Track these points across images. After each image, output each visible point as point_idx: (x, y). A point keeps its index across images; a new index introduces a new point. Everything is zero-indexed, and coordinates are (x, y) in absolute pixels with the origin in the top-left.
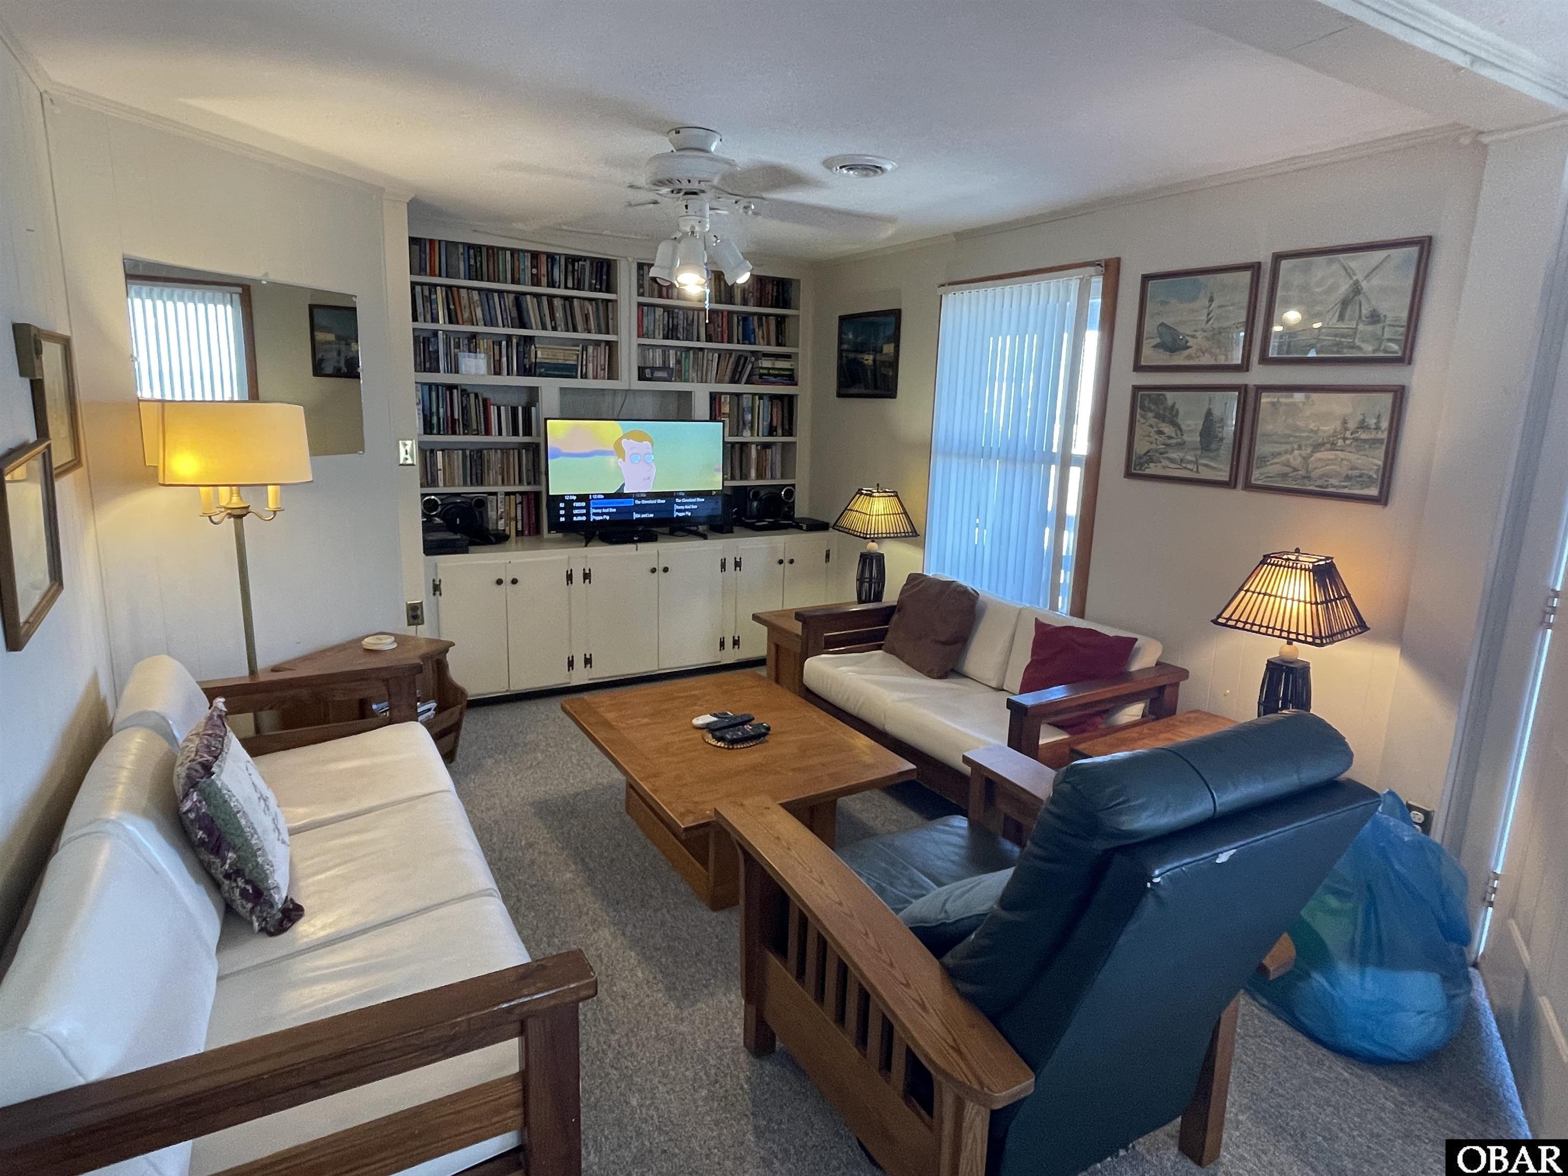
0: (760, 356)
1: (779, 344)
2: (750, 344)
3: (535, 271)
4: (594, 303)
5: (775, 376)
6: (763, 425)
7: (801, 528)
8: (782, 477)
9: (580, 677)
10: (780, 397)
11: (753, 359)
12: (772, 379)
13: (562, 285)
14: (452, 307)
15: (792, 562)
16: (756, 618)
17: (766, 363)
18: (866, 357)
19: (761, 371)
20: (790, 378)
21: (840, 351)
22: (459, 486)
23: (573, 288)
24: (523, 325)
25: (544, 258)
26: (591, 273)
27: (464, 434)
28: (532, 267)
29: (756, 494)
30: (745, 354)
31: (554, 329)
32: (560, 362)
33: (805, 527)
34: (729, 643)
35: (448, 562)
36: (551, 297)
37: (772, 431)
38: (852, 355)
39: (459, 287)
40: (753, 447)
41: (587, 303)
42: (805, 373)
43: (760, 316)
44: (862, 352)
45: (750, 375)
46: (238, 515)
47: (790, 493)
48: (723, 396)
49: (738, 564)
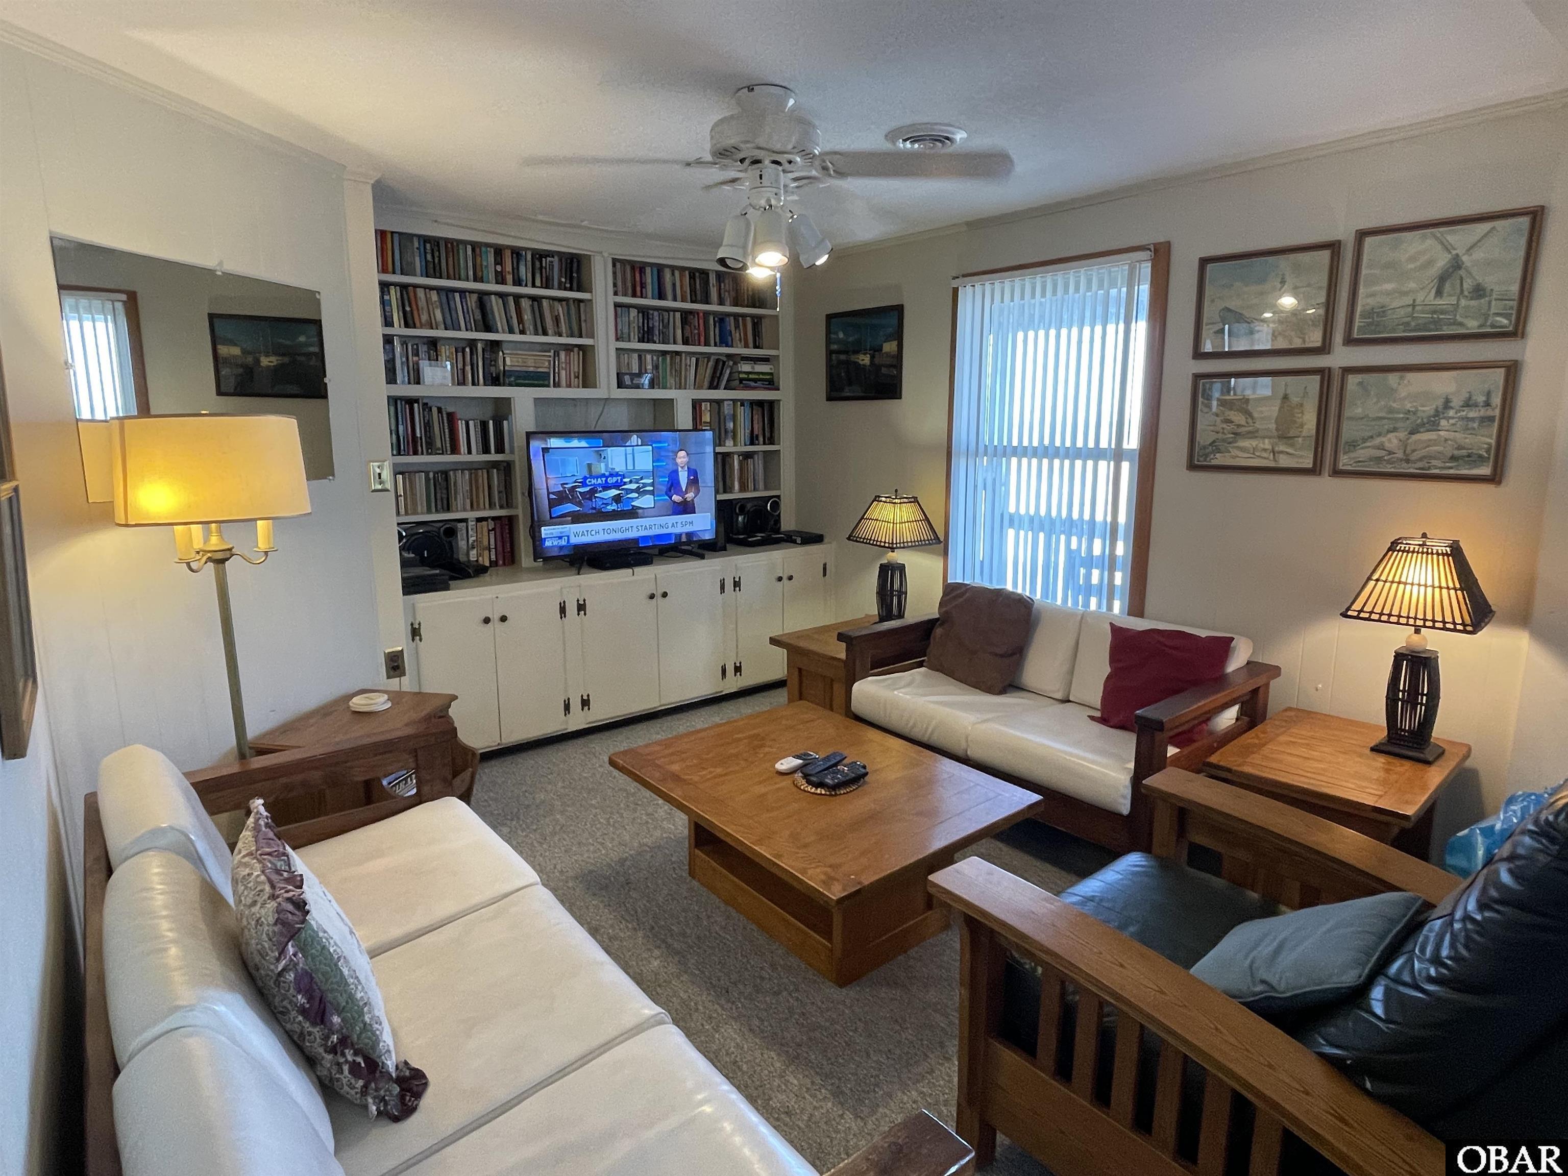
0: (739, 359)
1: (756, 347)
2: (727, 346)
3: (499, 268)
4: (564, 303)
5: (755, 381)
6: (743, 433)
7: (794, 542)
8: (766, 488)
9: (578, 721)
10: (760, 403)
11: (731, 363)
12: (753, 384)
13: (530, 284)
14: (408, 309)
15: (790, 578)
16: (774, 641)
17: (746, 367)
18: (861, 357)
19: (742, 376)
20: (771, 383)
21: (830, 353)
22: (422, 513)
23: (542, 287)
24: (488, 329)
25: (508, 254)
26: (561, 270)
27: (428, 454)
28: (496, 264)
29: (742, 510)
30: (724, 359)
31: (522, 332)
32: (531, 369)
33: (799, 540)
34: (730, 670)
35: (426, 601)
36: (517, 297)
37: (753, 441)
38: (843, 357)
39: (415, 286)
40: (736, 457)
41: (556, 303)
42: (786, 379)
43: (736, 316)
44: (857, 352)
45: (728, 381)
46: (220, 561)
47: (776, 505)
48: (703, 404)
49: (737, 584)
